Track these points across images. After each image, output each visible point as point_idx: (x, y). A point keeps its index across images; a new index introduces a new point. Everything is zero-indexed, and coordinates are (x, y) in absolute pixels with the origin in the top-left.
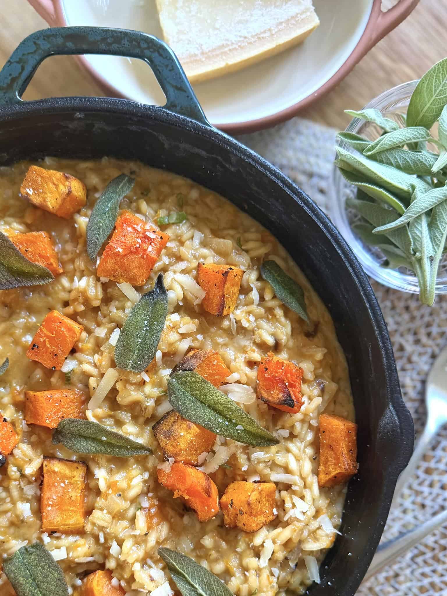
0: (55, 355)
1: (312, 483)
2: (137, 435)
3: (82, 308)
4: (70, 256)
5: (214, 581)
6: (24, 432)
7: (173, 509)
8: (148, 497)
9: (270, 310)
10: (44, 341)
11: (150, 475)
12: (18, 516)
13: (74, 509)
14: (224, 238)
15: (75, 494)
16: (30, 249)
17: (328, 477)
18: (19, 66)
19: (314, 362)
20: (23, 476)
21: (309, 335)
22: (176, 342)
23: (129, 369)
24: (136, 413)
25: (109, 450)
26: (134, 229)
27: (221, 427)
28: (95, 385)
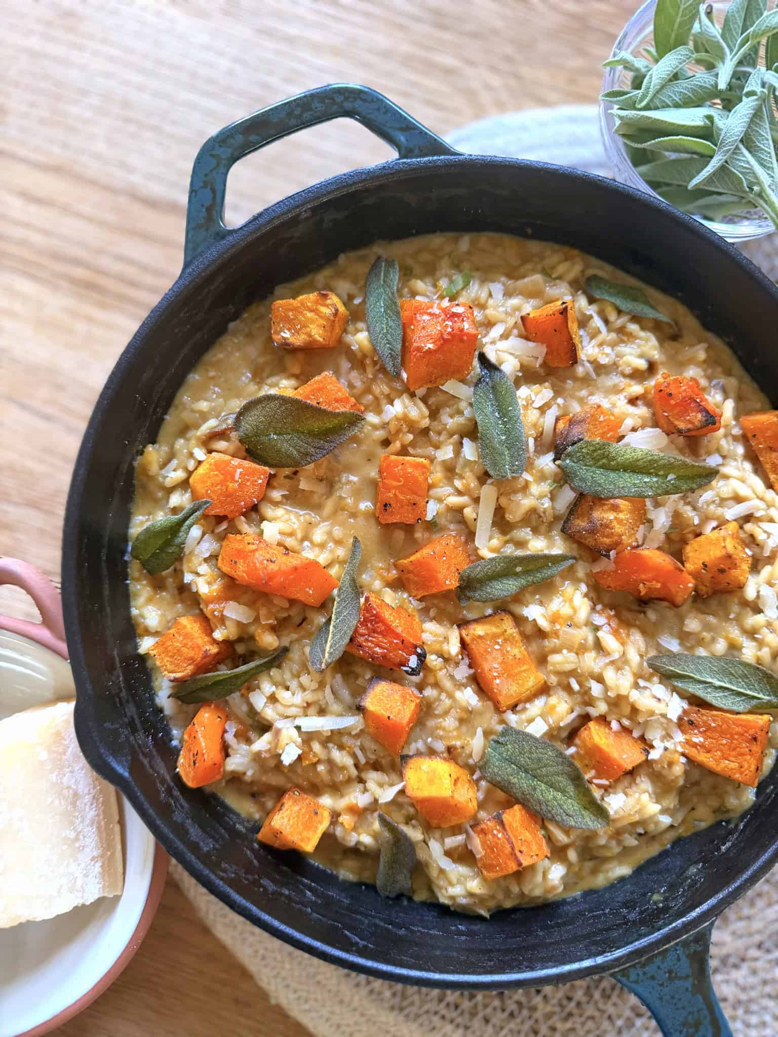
0: (414, 504)
3: (410, 437)
4: (361, 387)
5: (727, 664)
6: (419, 611)
7: (630, 610)
8: (598, 612)
9: (621, 331)
10: (395, 495)
11: (588, 585)
12: (464, 709)
13: (525, 667)
14: (524, 277)
15: (517, 650)
16: (321, 400)
18: (208, 191)
19: (698, 364)
20: (447, 659)
21: (675, 338)
22: (539, 420)
23: (509, 476)
24: (534, 523)
25: (530, 579)
26: (430, 314)
27: (651, 487)
28: (474, 516)
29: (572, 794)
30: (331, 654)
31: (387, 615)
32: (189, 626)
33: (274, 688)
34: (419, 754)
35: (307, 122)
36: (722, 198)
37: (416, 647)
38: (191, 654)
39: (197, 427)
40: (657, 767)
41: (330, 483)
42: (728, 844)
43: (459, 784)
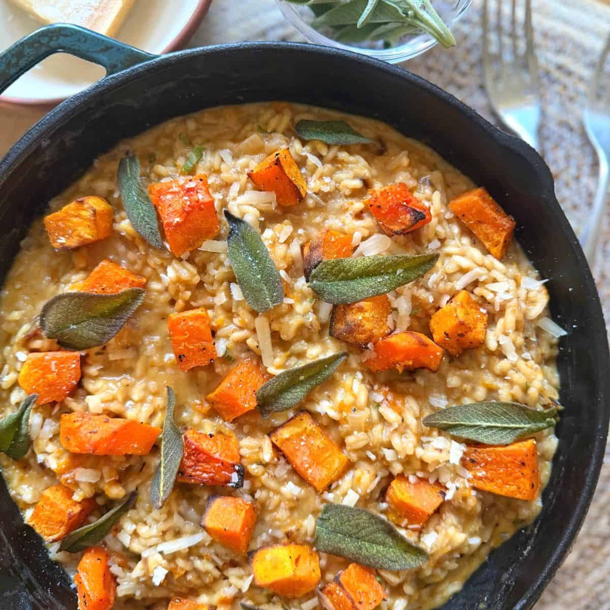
0: (204, 349)
1: (492, 263)
2: (324, 351)
3: (188, 294)
4: (140, 262)
5: (487, 407)
7: (402, 381)
8: (377, 391)
9: (335, 161)
10: (185, 346)
11: (362, 372)
12: (290, 500)
13: (329, 453)
14: (246, 137)
15: (319, 442)
16: (104, 286)
17: (500, 247)
19: (405, 169)
20: (266, 465)
21: (381, 153)
22: (286, 252)
23: (271, 306)
24: (307, 335)
25: (313, 382)
26: (172, 193)
27: (385, 285)
28: (256, 344)
29: (391, 544)
30: (164, 491)
31: (205, 445)
32: (51, 497)
33: (134, 527)
34: (266, 545)
35: (25, 67)
36: (389, 26)
37: (233, 465)
38: (60, 518)
39: (16, 333)
40: (456, 504)
41: (135, 347)
42: (529, 548)
43: (301, 561)
